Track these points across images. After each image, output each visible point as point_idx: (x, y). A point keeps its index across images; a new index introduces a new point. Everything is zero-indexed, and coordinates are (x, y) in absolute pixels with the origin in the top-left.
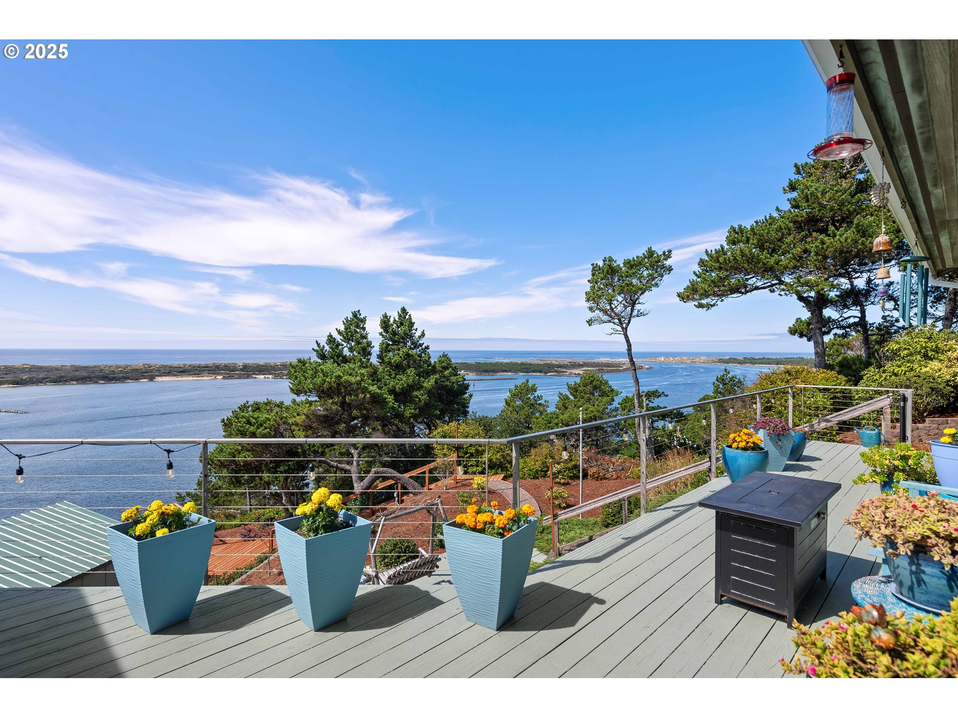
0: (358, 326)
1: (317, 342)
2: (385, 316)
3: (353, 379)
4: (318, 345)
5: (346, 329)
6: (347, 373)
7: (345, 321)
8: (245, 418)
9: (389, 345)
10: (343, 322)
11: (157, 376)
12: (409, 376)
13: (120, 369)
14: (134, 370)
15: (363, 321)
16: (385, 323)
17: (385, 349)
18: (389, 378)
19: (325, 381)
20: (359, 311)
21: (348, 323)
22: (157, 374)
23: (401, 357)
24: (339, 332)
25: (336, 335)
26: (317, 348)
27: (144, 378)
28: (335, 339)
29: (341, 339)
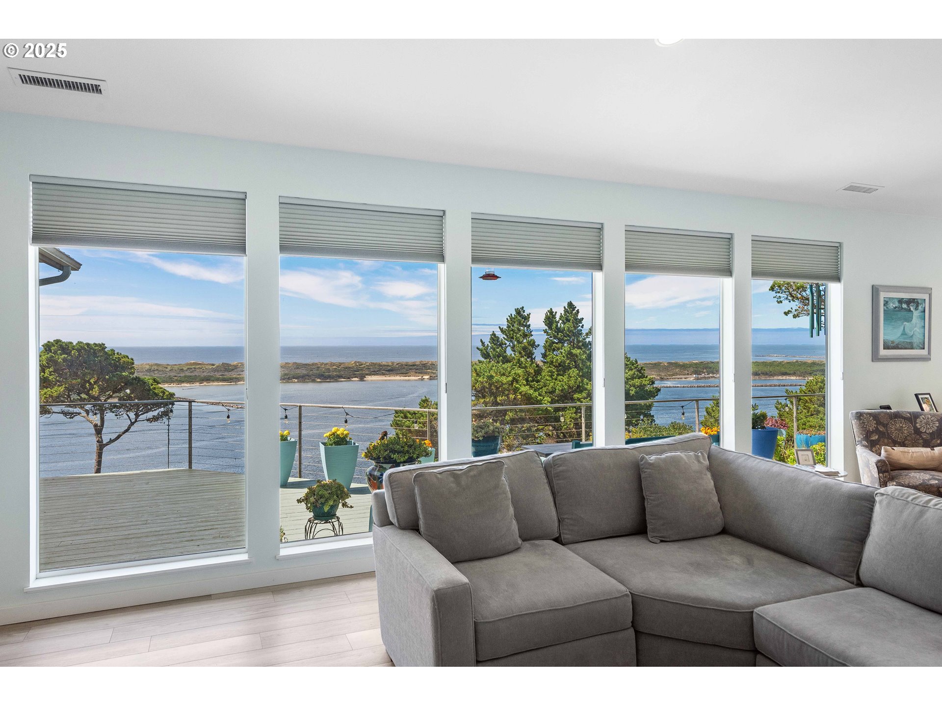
0: (520, 324)
1: (481, 341)
2: (551, 312)
3: (504, 379)
4: (483, 343)
5: (508, 327)
6: (500, 373)
7: (509, 318)
8: (403, 413)
9: (554, 343)
10: (507, 319)
11: (367, 375)
12: (571, 377)
13: (334, 367)
14: (346, 368)
15: (527, 318)
16: (550, 319)
17: (550, 347)
18: (550, 379)
19: (477, 381)
20: (523, 307)
21: (511, 320)
22: (367, 372)
23: (564, 357)
24: (502, 330)
25: (499, 334)
26: (481, 347)
27: (355, 377)
28: (498, 338)
29: (504, 338)
